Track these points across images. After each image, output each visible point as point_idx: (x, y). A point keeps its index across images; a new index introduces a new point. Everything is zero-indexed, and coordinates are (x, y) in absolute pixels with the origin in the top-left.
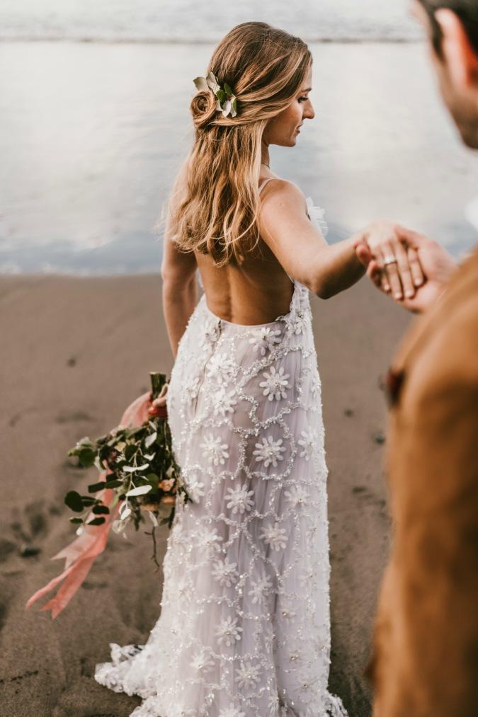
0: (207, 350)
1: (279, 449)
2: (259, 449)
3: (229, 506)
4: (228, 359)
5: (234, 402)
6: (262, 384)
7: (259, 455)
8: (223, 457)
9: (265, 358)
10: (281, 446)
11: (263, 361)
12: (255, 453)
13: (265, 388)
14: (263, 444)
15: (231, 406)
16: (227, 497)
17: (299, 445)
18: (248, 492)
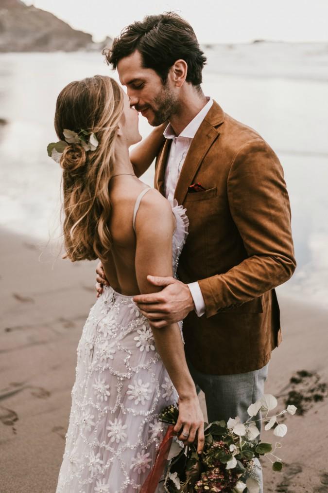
0: (103, 314)
1: (146, 390)
2: (131, 390)
3: (110, 435)
4: (113, 319)
5: (113, 351)
6: (136, 338)
7: (131, 395)
8: (107, 395)
9: (139, 319)
10: (148, 388)
11: (137, 321)
12: (129, 392)
13: (138, 341)
14: (134, 386)
15: (111, 354)
16: (108, 428)
17: (162, 388)
18: (122, 425)
